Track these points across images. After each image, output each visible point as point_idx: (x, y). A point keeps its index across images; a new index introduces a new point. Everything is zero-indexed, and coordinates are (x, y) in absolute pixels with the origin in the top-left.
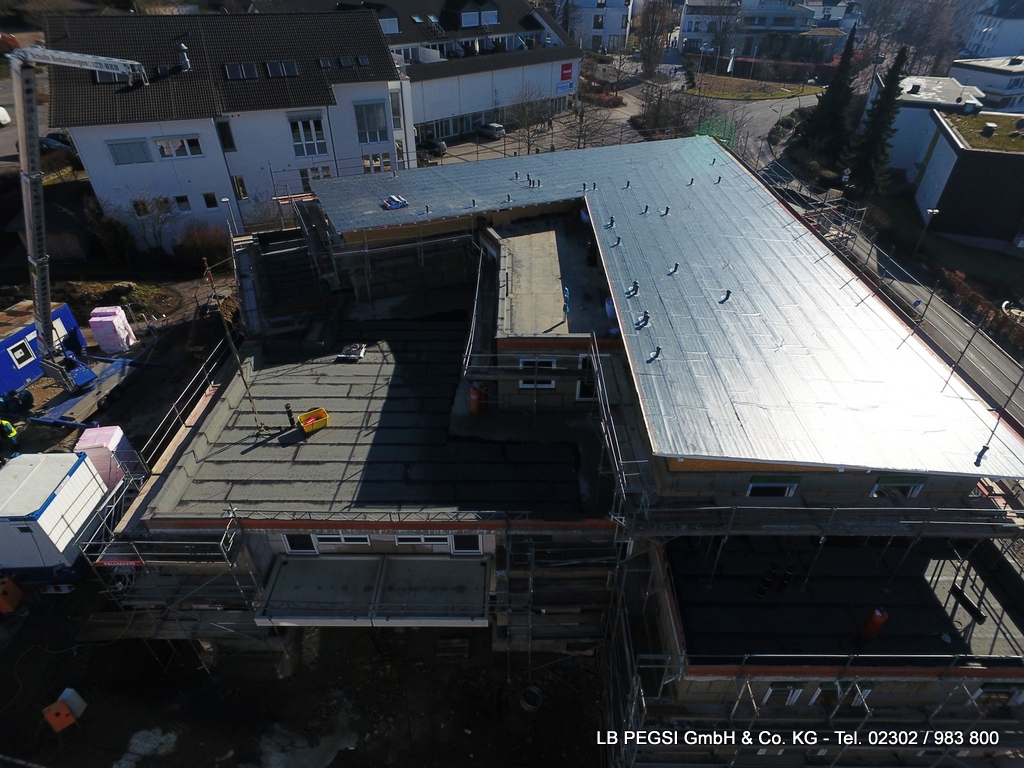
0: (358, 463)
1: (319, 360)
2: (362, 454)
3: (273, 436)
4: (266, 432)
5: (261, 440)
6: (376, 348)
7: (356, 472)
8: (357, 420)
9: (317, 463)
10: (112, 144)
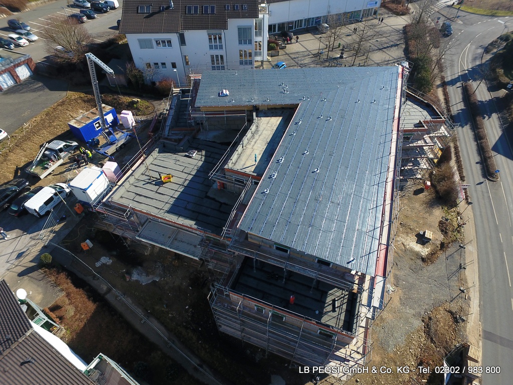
0: (174, 198)
1: (179, 154)
3: (154, 181)
4: (152, 179)
5: (150, 181)
6: (200, 153)
10: (140, 41)
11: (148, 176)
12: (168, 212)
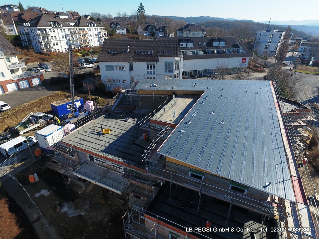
0: (109, 143)
1: (119, 119)
2: (111, 141)
3: (97, 132)
4: (96, 131)
5: (94, 133)
6: (134, 120)
7: (107, 145)
8: (116, 134)
9: (101, 140)
10: (106, 66)
11: (93, 130)
12: (102, 151)
